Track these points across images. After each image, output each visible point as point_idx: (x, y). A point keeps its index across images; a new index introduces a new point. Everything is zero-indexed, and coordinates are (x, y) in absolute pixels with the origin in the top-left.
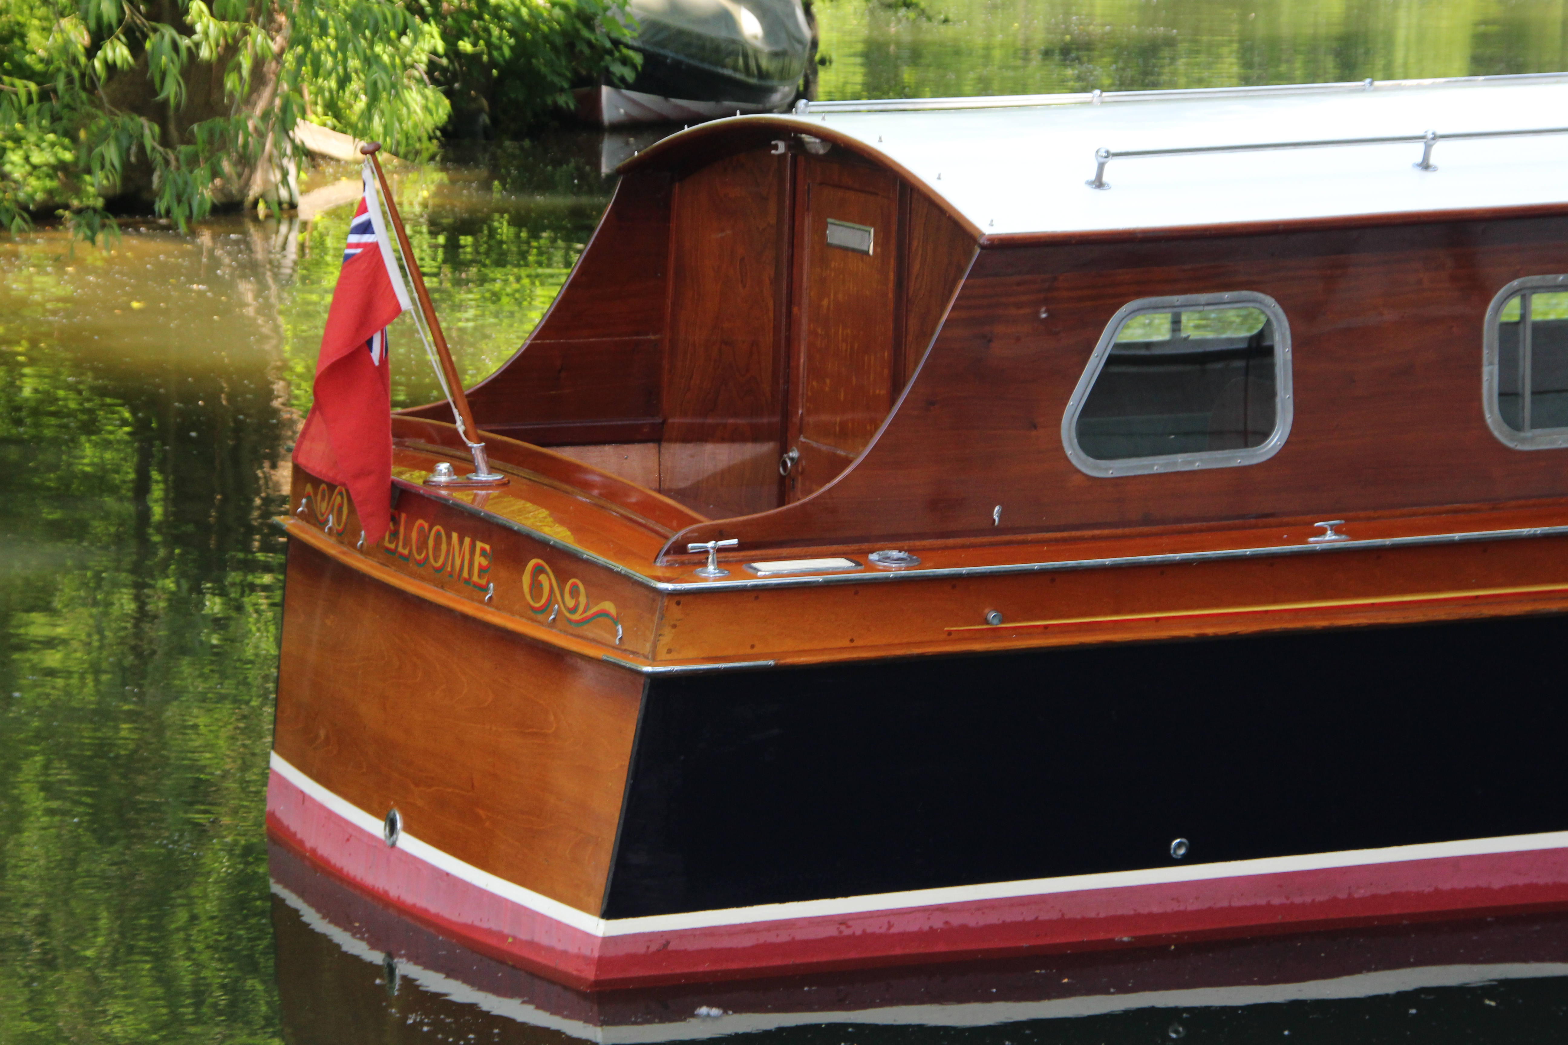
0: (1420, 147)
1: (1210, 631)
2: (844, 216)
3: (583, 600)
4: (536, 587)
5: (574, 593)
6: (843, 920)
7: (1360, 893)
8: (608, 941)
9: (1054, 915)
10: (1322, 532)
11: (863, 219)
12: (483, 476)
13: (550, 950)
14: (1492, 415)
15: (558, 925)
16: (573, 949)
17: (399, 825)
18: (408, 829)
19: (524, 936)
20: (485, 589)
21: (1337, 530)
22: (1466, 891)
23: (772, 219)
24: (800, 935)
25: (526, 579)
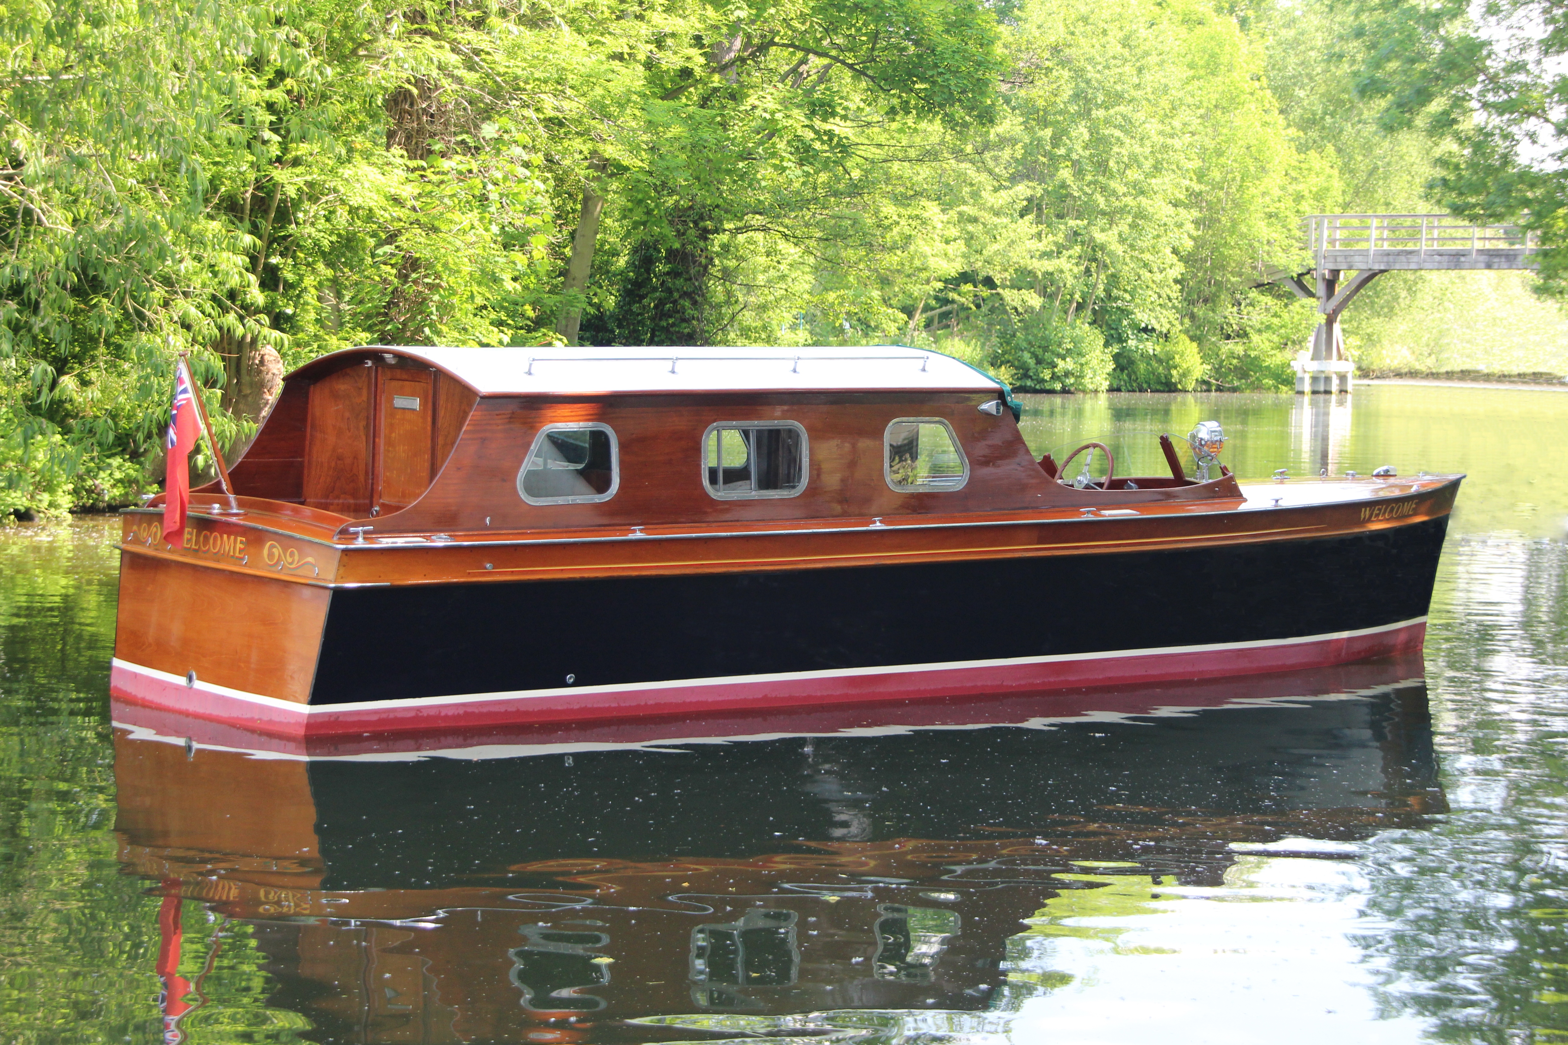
0: (670, 363)
1: (586, 575)
2: (402, 393)
3: (296, 557)
4: (271, 555)
5: (292, 555)
6: (419, 709)
7: (651, 702)
8: (311, 716)
9: (514, 709)
10: (634, 531)
11: (413, 395)
12: (235, 511)
13: (280, 723)
14: (706, 482)
15: (285, 712)
16: (293, 721)
17: (194, 677)
18: (200, 678)
19: (265, 718)
20: (242, 559)
21: (641, 531)
22: (697, 703)
23: (365, 398)
24: (399, 715)
25: (265, 551)
